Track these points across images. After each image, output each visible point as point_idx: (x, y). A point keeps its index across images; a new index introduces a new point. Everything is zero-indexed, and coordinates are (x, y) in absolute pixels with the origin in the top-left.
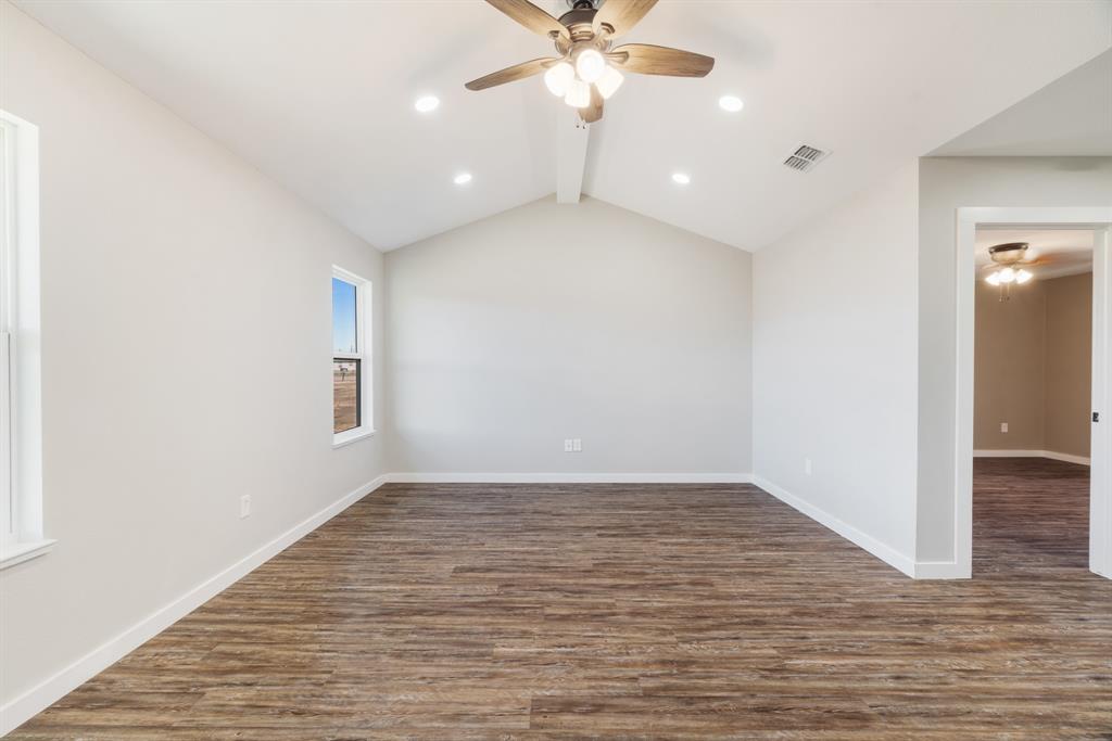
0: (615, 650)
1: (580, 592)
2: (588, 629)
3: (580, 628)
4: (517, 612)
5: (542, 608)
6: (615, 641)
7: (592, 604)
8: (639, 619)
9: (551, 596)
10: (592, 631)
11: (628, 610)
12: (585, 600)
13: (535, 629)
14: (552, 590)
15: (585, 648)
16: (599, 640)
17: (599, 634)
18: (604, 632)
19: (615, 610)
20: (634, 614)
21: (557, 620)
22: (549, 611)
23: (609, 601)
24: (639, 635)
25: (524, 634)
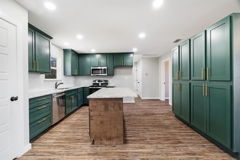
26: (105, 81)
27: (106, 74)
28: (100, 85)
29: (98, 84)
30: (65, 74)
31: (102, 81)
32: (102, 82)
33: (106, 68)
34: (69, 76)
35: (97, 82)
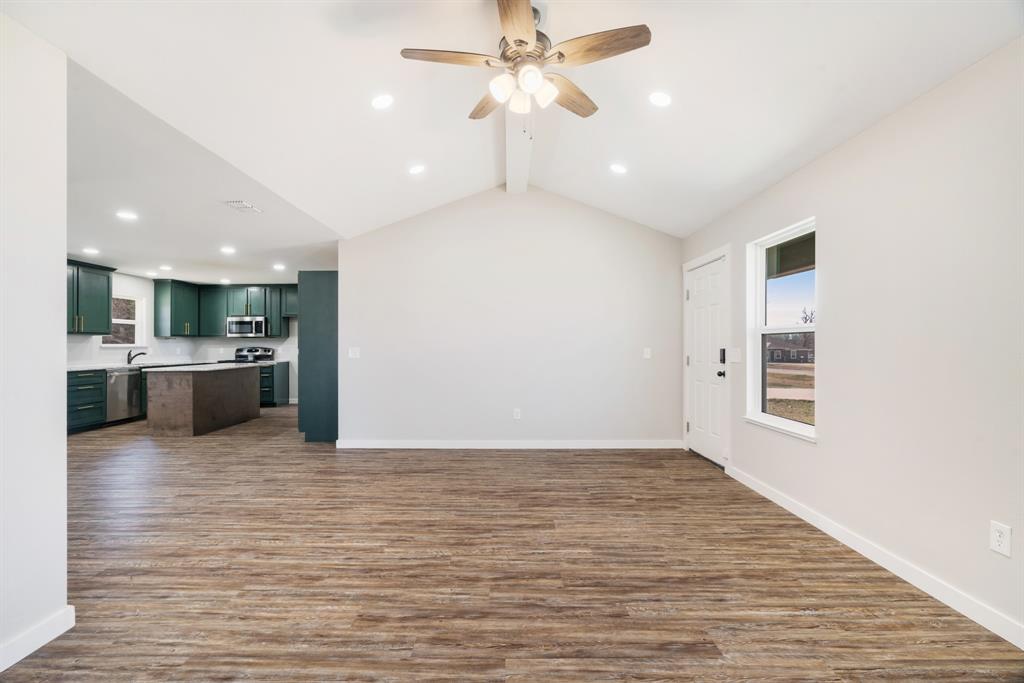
0: (502, 552)
1: (527, 606)
2: (522, 566)
3: (528, 567)
4: (589, 582)
5: (566, 586)
6: (500, 557)
7: (514, 591)
8: (472, 574)
9: (560, 600)
10: (517, 565)
11: (480, 584)
12: (522, 595)
13: (566, 566)
14: (560, 609)
15: (524, 552)
16: (513, 557)
17: (512, 562)
18: (509, 564)
19: (493, 583)
20: (477, 580)
21: (549, 574)
22: (559, 583)
23: (496, 594)
24: (479, 562)
25: (574, 562)
26: (266, 350)
27: (263, 335)
28: (250, 358)
29: (246, 357)
30: (157, 333)
31: (257, 351)
32: (257, 353)
33: (260, 319)
34: (167, 338)
35: (245, 353)
